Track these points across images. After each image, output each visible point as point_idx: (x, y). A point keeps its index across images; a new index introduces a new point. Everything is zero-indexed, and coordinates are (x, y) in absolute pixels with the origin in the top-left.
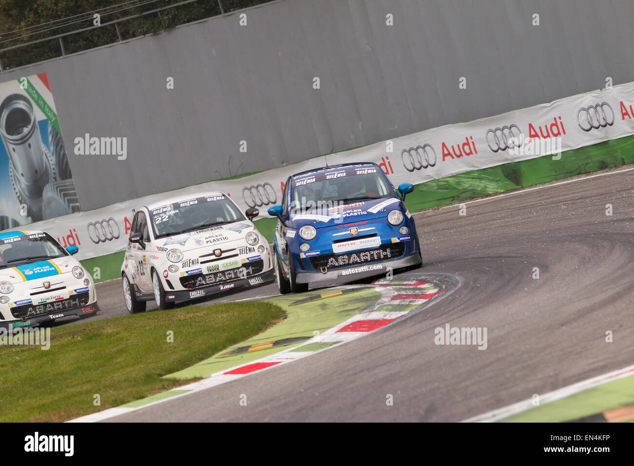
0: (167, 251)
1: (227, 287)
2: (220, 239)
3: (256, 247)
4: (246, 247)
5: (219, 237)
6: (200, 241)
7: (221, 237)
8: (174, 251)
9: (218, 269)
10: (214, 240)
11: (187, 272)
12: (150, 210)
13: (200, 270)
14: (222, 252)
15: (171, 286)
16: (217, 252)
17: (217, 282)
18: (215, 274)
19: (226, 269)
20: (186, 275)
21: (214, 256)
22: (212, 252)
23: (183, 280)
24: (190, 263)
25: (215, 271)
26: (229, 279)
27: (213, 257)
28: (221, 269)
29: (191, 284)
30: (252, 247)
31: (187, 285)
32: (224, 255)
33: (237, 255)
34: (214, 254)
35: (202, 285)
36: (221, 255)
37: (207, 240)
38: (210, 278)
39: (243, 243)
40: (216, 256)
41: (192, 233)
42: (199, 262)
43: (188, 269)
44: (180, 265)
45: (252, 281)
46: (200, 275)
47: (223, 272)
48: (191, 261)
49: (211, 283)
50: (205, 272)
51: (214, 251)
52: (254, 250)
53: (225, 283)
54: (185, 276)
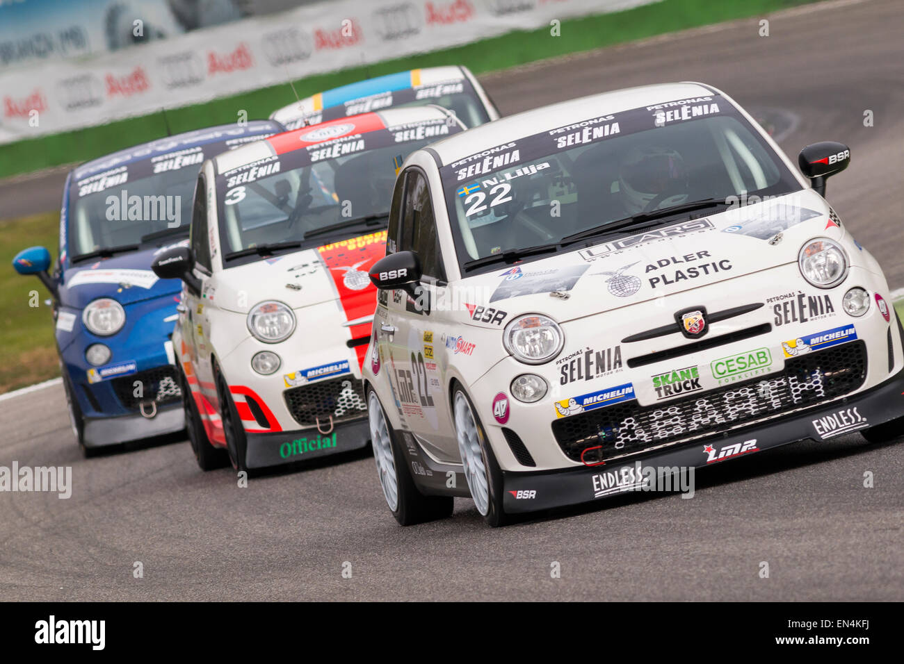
0: (505, 322)
1: (734, 449)
2: (701, 271)
3: (836, 296)
4: (801, 297)
5: (695, 264)
6: (627, 279)
7: (705, 260)
8: (530, 320)
9: (695, 383)
10: (679, 276)
11: (579, 400)
12: (445, 163)
13: (629, 390)
14: (710, 319)
15: (523, 455)
16: (692, 320)
17: (694, 433)
18: (686, 405)
19: (724, 384)
20: (577, 410)
21: (680, 334)
22: (673, 321)
23: (566, 430)
24: (588, 363)
25: (684, 393)
26: (737, 422)
27: (678, 340)
28: (708, 384)
29: (596, 442)
30: (822, 293)
31: (582, 446)
32: (716, 330)
33: (764, 329)
34: (678, 326)
35: (639, 445)
36: (705, 330)
37: (653, 274)
38: (667, 417)
39: (790, 283)
40: (688, 335)
41: (598, 249)
42: (624, 359)
43: (581, 387)
44: (552, 372)
45: (825, 425)
46: (630, 407)
47: (715, 396)
48: (593, 358)
49: (672, 438)
50: (647, 397)
51: (679, 316)
52: (830, 307)
53: (723, 434)
54: (573, 413)
